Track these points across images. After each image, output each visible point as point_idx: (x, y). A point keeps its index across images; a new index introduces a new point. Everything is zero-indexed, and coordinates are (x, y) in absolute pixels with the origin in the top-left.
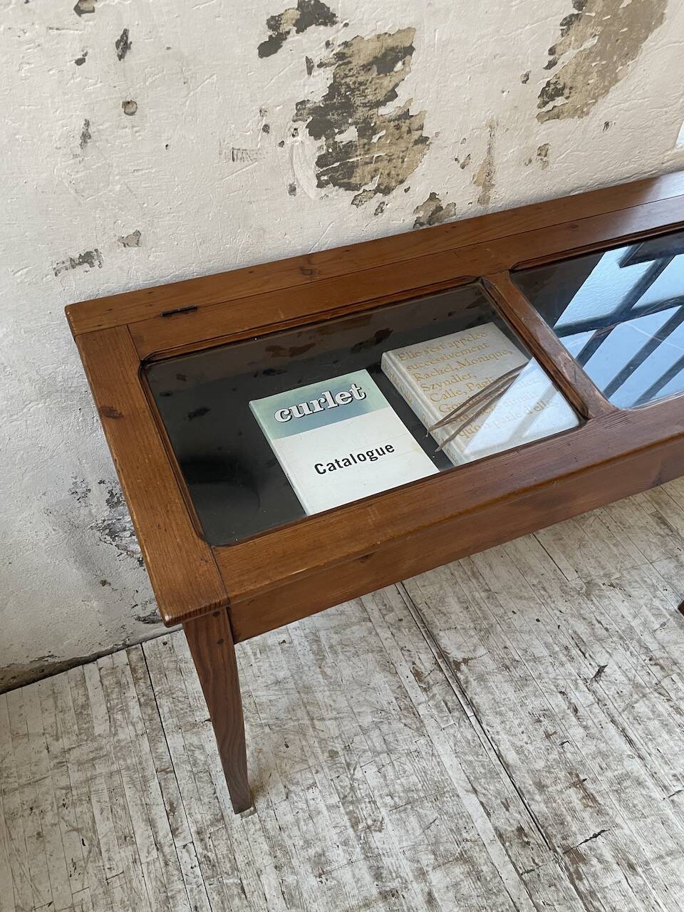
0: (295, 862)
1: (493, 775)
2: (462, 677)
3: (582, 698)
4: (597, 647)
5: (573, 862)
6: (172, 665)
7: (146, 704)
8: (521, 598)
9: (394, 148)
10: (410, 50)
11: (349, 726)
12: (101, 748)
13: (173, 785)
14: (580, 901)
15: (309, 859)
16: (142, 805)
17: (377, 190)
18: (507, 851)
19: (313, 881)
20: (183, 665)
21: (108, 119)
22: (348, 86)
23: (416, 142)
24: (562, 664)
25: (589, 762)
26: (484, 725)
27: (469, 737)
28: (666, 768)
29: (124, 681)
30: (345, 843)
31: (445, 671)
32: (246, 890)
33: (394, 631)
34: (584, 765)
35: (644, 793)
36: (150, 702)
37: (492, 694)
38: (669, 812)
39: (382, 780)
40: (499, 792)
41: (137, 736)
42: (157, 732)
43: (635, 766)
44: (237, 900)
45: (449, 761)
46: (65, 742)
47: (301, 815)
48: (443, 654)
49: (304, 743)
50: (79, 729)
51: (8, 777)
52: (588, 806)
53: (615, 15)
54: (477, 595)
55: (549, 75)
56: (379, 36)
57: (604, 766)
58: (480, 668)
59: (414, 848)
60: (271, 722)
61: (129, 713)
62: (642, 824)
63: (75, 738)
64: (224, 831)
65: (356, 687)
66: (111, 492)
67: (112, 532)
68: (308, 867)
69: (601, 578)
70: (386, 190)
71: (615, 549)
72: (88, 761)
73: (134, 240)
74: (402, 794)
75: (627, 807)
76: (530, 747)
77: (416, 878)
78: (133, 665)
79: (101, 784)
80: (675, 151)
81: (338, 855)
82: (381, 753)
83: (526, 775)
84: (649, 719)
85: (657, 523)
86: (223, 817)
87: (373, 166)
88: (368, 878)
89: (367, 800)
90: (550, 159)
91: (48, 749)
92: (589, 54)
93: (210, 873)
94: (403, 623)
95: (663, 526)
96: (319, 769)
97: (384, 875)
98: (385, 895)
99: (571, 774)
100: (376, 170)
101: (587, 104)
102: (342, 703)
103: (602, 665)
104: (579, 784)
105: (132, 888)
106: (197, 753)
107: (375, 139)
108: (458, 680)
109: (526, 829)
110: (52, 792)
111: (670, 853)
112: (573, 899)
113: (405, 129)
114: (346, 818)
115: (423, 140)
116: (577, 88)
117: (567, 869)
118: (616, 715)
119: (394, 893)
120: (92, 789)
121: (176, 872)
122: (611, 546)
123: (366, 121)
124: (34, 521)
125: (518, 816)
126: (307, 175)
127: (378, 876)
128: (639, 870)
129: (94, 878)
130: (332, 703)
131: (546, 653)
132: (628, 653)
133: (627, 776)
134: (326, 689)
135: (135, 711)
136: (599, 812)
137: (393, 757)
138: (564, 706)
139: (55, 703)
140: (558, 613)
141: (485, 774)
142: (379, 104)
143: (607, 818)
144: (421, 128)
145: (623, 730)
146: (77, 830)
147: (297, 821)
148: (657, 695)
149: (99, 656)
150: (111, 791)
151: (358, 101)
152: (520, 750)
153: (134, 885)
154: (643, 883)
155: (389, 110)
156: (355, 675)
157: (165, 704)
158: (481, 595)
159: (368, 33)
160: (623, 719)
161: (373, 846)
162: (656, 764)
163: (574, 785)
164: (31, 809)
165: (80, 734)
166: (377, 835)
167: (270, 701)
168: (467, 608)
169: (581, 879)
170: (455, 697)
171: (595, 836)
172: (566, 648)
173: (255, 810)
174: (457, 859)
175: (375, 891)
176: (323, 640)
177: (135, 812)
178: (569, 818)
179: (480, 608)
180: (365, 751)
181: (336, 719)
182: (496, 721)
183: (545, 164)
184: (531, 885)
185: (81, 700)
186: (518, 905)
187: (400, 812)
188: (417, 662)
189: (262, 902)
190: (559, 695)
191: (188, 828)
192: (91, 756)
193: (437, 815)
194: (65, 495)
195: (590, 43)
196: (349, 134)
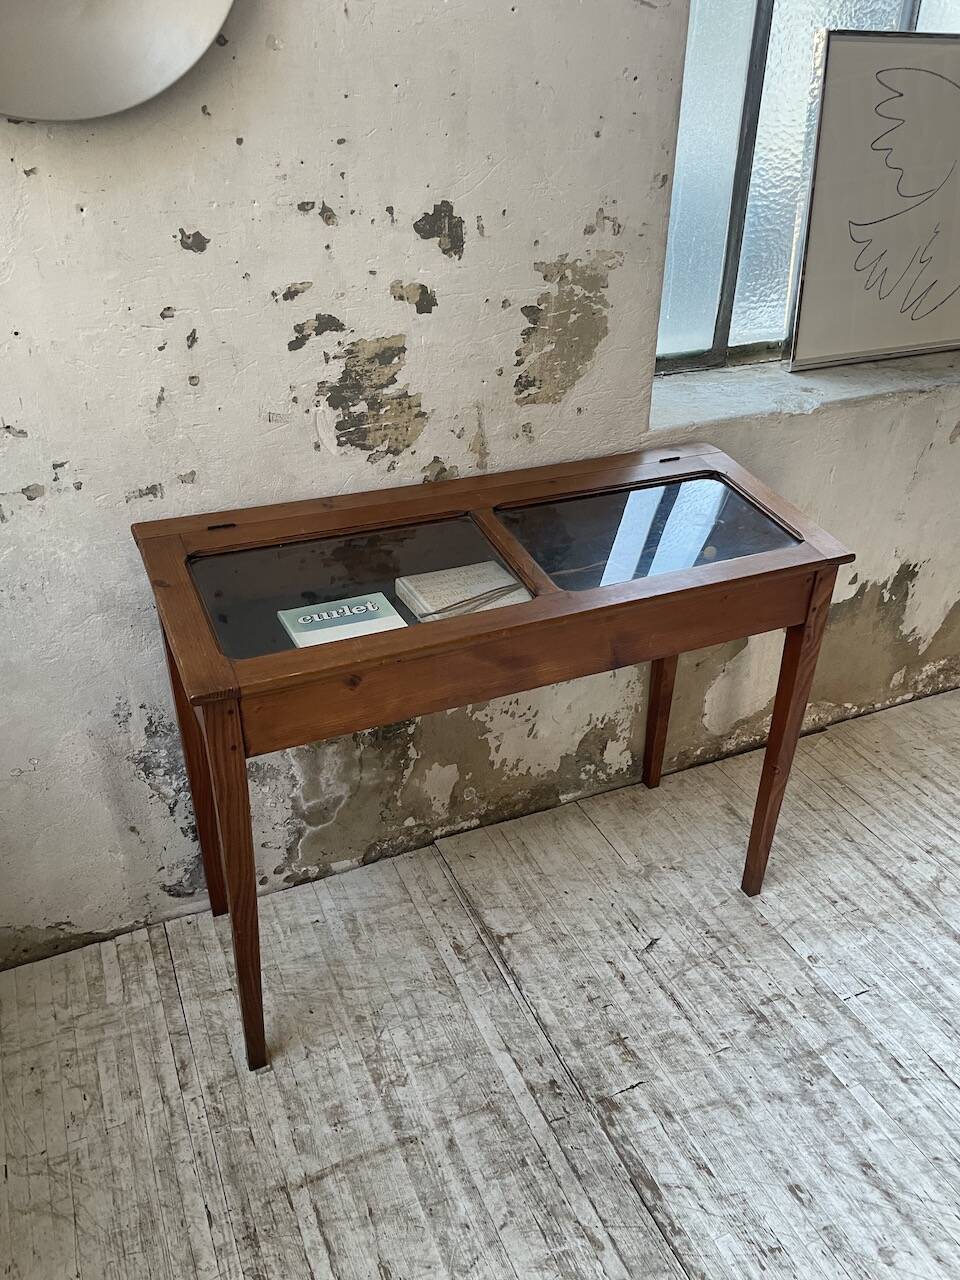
0: (309, 1113)
1: (529, 1034)
2: (504, 949)
3: (630, 967)
4: (651, 923)
5: (606, 1109)
6: (196, 942)
7: (164, 975)
8: (574, 880)
9: (398, 420)
10: (403, 349)
11: (380, 994)
12: (112, 1015)
13: (185, 1046)
14: (611, 1146)
15: (325, 1110)
16: (151, 1063)
17: (388, 452)
18: (537, 1102)
19: (327, 1130)
20: (206, 942)
21: (178, 387)
22: (357, 372)
23: (416, 416)
24: (612, 937)
25: (632, 1023)
26: (524, 992)
27: (507, 1001)
28: (715, 1028)
29: (142, 955)
30: (366, 1096)
31: (486, 944)
32: (255, 1137)
33: (436, 910)
34: (626, 1025)
35: (689, 1049)
36: (168, 975)
37: (535, 964)
38: (714, 1066)
39: (410, 1041)
40: (533, 1050)
41: (151, 1003)
42: (173, 999)
43: (682, 1026)
44: (244, 1147)
45: (483, 1023)
46: (74, 1010)
47: (320, 1071)
48: (486, 930)
49: (330, 1009)
50: (90, 998)
51: (11, 1041)
52: (627, 1061)
53: (565, 328)
54: (529, 878)
55: (520, 370)
56: (378, 340)
57: (648, 1025)
58: (524, 941)
59: (438, 1100)
60: (296, 991)
61: (145, 984)
62: (683, 1077)
63: (85, 1006)
64: (236, 1086)
65: (391, 960)
66: (150, 719)
67: (147, 766)
68: (323, 1117)
69: (661, 862)
70: (396, 452)
71: (679, 838)
72: (97, 1026)
73: (190, 478)
74: (430, 1053)
75: (669, 1062)
76: (571, 1010)
77: (438, 1127)
78: (153, 941)
79: (110, 1046)
80: (648, 433)
81: (357, 1107)
82: (412, 1017)
83: (565, 1035)
84: (701, 985)
85: (726, 813)
86: (236, 1074)
87: (382, 432)
88: (386, 1127)
89: (392, 1059)
90: (535, 434)
91: (55, 1017)
92: (550, 355)
93: (217, 1122)
94: (447, 903)
95: (732, 817)
96: (344, 1032)
97: (404, 1124)
98: (402, 1142)
99: (611, 1032)
100: (386, 435)
101: (558, 394)
102: (374, 974)
103: (655, 937)
104: (620, 1041)
105: (132, 1137)
106: (215, 1019)
107: (382, 412)
108: (500, 952)
109: (559, 1082)
110: (56, 1053)
111: (712, 1103)
112: (605, 1144)
113: (406, 405)
114: (368, 1075)
115: (422, 415)
116: (545, 381)
117: (599, 1116)
118: (665, 982)
119: (413, 1140)
120: (99, 1051)
121: (181, 1122)
122: (676, 834)
123: (374, 398)
124: (76, 742)
125: (552, 1071)
126: (329, 437)
127: (397, 1125)
128: (677, 1118)
129: (93, 1129)
130: (363, 975)
131: (596, 927)
132: (684, 927)
133: (672, 1034)
134: (358, 962)
135: (152, 981)
136: (638, 1066)
137: (424, 1021)
138: (611, 973)
139: (68, 976)
140: (613, 893)
141: (520, 1034)
142: (383, 386)
143: (647, 1071)
144: (420, 405)
145: (672, 994)
146: (80, 1087)
147: (316, 1078)
148: (710, 963)
149: (118, 934)
150: (118, 1052)
151: (366, 383)
152: (559, 1013)
153: (135, 1134)
154: (679, 1128)
155: (390, 391)
156: (390, 949)
158: (531, 877)
159: (369, 336)
160: (672, 986)
161: (395, 1098)
162: (703, 1023)
163: (614, 1042)
164: (32, 1069)
165: (91, 1002)
166: (400, 1090)
167: (298, 973)
168: (517, 889)
169: (612, 1124)
170: (495, 968)
171: (633, 1087)
172: (619, 923)
173: (272, 1068)
174: (483, 1109)
175: (392, 1138)
176: (360, 919)
177: (143, 1071)
178: (606, 1072)
179: (530, 889)
180: (394, 1016)
181: (366, 988)
182: (537, 988)
183: (531, 439)
184: (559, 1131)
185: (95, 973)
186: (545, 1150)
187: (426, 1069)
188: (459, 937)
189: (270, 1149)
190: (607, 966)
191: (199, 1082)
192: (101, 1021)
193: (465, 1070)
194: (108, 717)
195: (549, 348)
196: (361, 407)
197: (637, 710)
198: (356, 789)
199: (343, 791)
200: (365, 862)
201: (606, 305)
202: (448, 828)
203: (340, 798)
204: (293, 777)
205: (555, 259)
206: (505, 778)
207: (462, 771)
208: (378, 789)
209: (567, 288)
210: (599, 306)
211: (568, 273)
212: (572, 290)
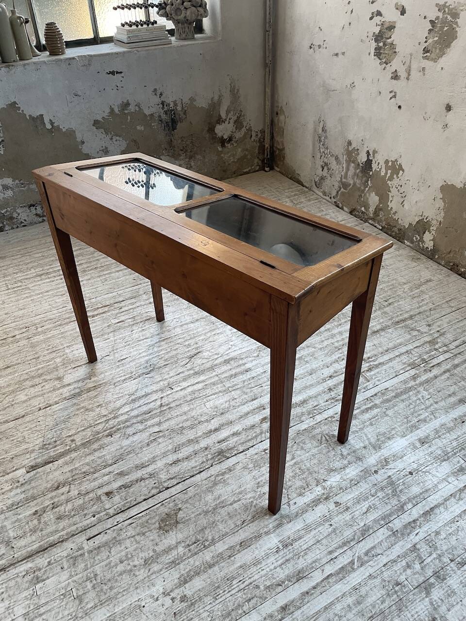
10: (395, 27)
17: (385, 63)
21: (347, 25)
53: (442, 31)
55: (426, 45)
56: (389, 22)
63: (283, 189)
70: (387, 64)
73: (343, 53)
87: (385, 55)
90: (426, 73)
91: (279, 187)
92: (436, 42)
107: (386, 48)
113: (392, 48)
115: (395, 52)
123: (385, 42)
126: (373, 51)
144: (395, 49)
149: (306, 187)
151: (384, 36)
155: (389, 41)
157: (297, 197)
159: (387, 20)
192: (280, 191)
195: (436, 39)
196: (381, 44)
197: (440, 224)
198: (355, 184)
199: (352, 182)
200: (351, 213)
201: (458, 26)
202: (372, 222)
203: (350, 184)
204: (343, 167)
205: (443, 3)
206: (390, 216)
207: (380, 202)
208: (359, 189)
209: (445, 16)
210: (454, 26)
211: (446, 9)
212: (447, 17)
